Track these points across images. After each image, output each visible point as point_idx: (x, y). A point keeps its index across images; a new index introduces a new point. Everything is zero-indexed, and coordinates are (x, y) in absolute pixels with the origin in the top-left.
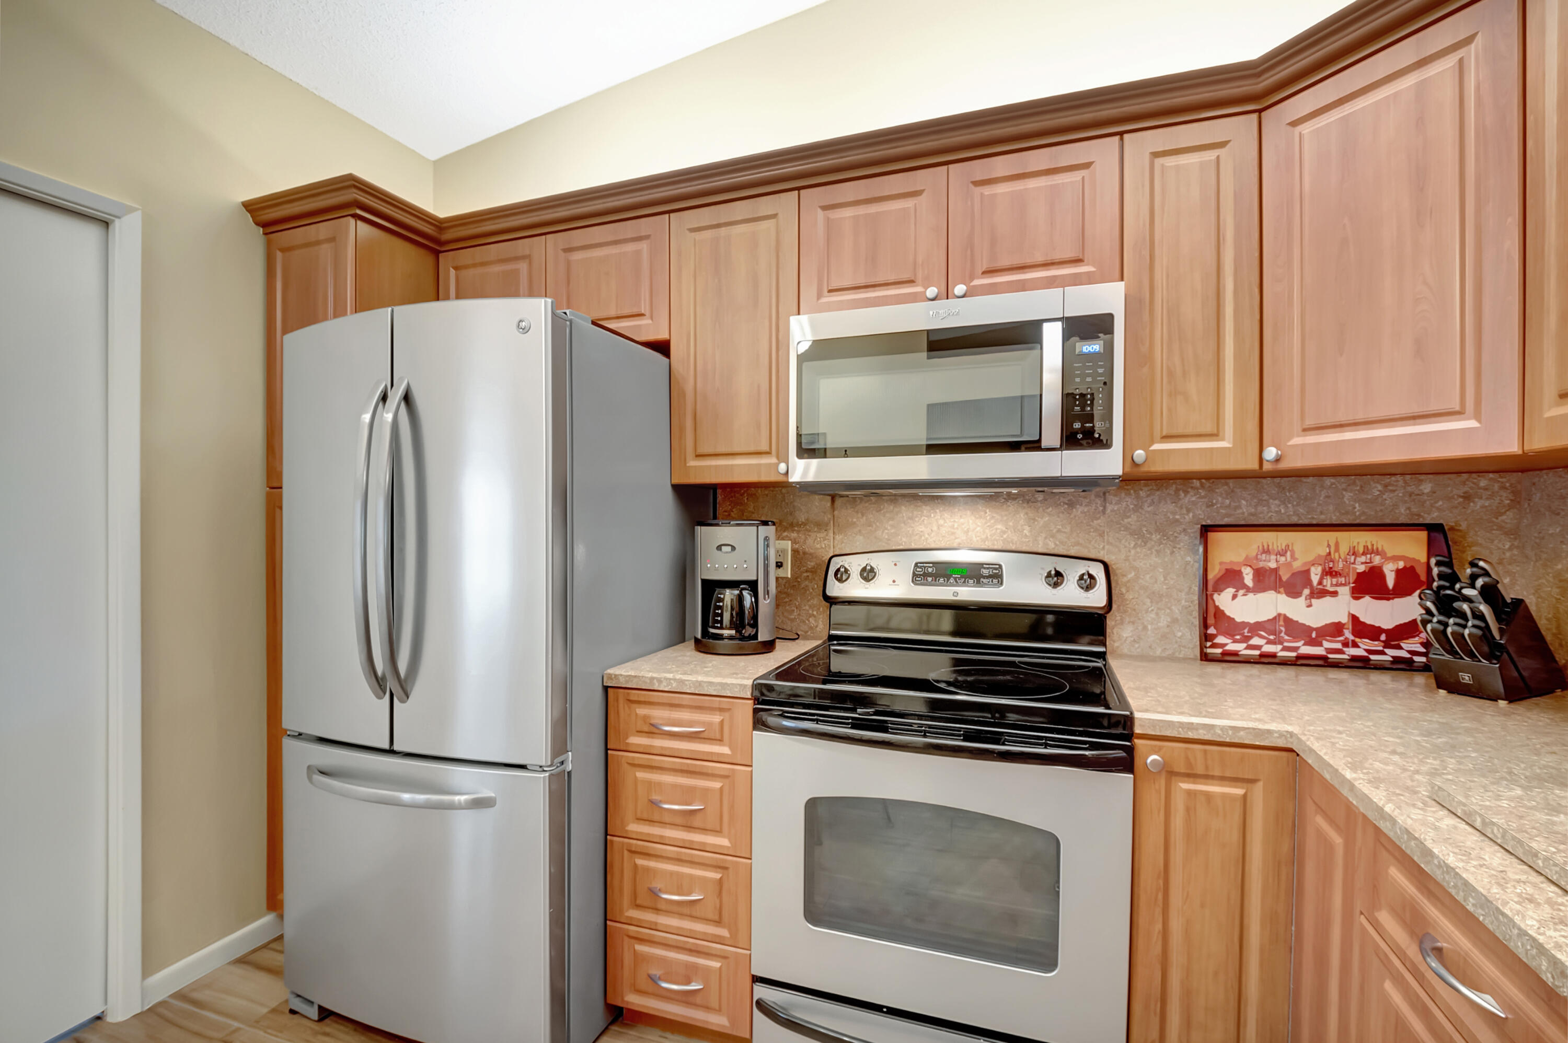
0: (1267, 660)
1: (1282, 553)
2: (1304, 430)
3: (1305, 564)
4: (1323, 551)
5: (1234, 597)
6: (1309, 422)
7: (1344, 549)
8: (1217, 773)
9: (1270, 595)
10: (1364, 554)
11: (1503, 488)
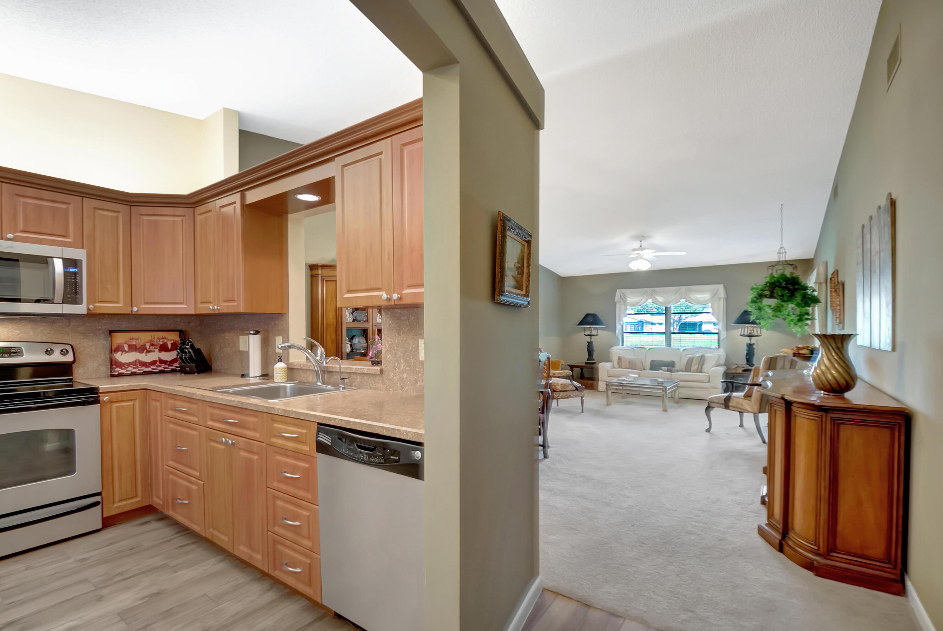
0: (133, 374)
1: (137, 339)
2: (145, 303)
3: (144, 343)
4: (150, 338)
5: (122, 354)
6: (146, 301)
7: (156, 338)
8: (125, 399)
9: (134, 354)
10: (162, 339)
11: (197, 320)
